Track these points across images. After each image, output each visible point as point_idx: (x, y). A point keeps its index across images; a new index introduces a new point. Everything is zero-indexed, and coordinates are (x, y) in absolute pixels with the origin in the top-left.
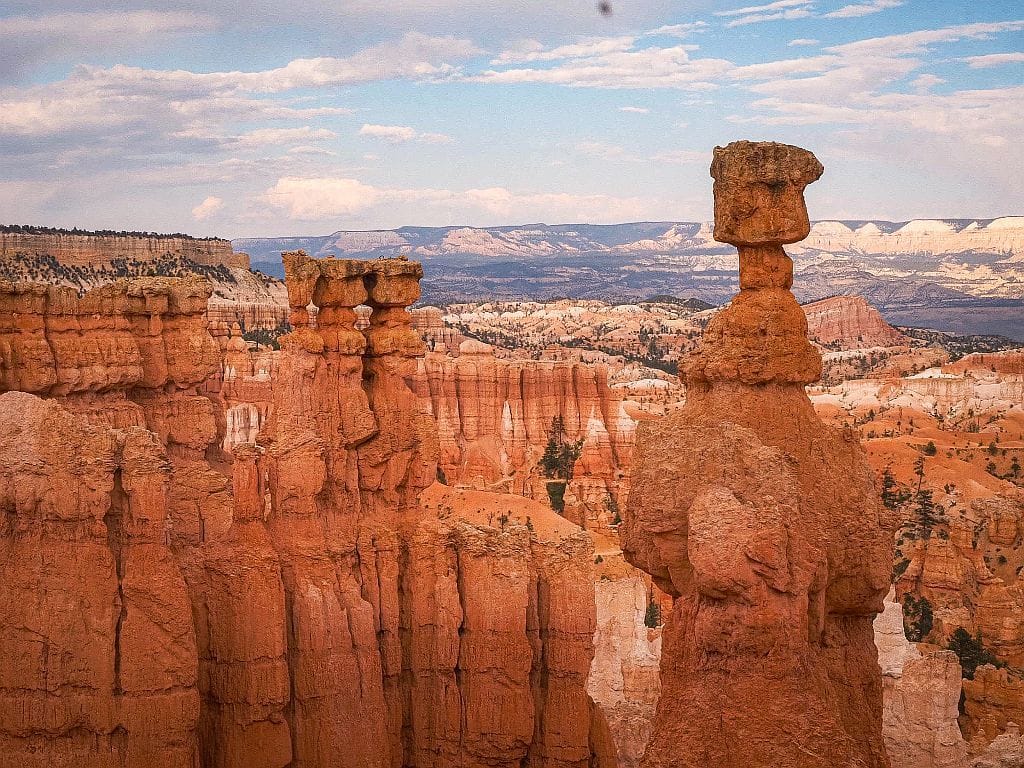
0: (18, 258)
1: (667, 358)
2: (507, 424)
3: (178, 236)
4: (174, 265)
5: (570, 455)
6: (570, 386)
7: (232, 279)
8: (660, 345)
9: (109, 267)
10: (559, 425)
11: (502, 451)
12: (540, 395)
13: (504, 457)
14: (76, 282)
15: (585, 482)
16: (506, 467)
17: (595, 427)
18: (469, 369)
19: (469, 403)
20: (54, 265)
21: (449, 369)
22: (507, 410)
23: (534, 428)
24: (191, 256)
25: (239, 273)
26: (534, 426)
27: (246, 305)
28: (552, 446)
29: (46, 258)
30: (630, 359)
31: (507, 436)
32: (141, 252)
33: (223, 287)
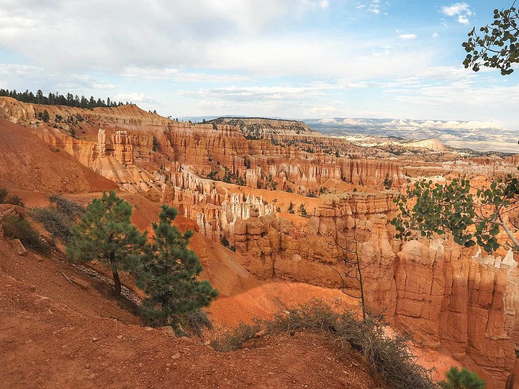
0: (264, 124)
2: (377, 174)
3: (295, 121)
4: (293, 127)
5: (391, 182)
6: (390, 167)
7: (305, 130)
8: (393, 148)
9: (281, 127)
10: (388, 175)
11: (375, 179)
12: (384, 168)
13: (376, 181)
15: (394, 188)
16: (376, 183)
17: (395, 176)
18: (370, 162)
19: (369, 169)
22: (377, 172)
24: (297, 125)
26: (382, 174)
27: (308, 136)
28: (386, 180)
29: (269, 124)
30: (387, 151)
31: (376, 177)
32: (287, 124)
33: (303, 132)
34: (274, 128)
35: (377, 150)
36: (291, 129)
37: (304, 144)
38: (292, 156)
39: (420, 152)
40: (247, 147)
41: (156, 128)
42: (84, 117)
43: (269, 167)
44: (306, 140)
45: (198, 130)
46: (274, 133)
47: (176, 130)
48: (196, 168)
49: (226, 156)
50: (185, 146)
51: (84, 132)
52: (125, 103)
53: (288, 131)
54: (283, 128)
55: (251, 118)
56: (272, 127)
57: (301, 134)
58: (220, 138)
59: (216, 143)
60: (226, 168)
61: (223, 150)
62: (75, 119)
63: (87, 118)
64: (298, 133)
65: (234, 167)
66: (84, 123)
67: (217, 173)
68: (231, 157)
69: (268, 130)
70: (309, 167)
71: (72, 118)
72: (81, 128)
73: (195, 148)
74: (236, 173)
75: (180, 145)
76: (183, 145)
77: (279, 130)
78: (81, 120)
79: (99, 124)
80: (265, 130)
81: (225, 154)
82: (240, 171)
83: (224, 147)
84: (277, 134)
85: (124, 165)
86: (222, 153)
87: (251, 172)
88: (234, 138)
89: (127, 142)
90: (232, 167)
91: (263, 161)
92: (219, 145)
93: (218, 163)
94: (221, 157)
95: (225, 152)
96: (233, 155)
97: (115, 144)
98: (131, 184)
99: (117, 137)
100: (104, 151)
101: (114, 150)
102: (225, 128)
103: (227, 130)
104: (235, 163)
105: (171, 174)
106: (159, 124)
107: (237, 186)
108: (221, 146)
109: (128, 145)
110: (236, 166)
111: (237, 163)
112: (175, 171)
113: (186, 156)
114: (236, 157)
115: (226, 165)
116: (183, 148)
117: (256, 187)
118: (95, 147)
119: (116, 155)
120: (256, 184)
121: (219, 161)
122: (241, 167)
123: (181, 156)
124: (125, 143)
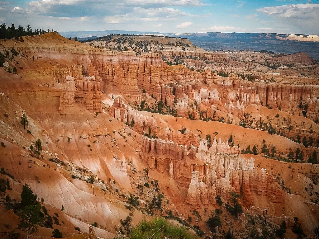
0: (151, 41)
1: (270, 65)
2: (291, 98)
3: (180, 38)
4: (179, 43)
6: (303, 91)
7: (189, 46)
8: (269, 63)
9: (167, 44)
10: (301, 98)
11: (289, 103)
12: (298, 92)
13: (290, 104)
14: (161, 46)
15: (310, 112)
16: (290, 106)
17: (309, 99)
18: (284, 86)
19: (283, 93)
20: (158, 43)
21: (280, 86)
22: (291, 95)
23: (296, 99)
24: (182, 42)
25: (190, 45)
27: (193, 52)
28: (301, 103)
29: (156, 41)
30: (264, 65)
31: (291, 100)
32: (173, 41)
33: (188, 48)
34: (162, 45)
35: (256, 64)
36: (177, 45)
37: (190, 60)
38: (209, 81)
39: (293, 66)
40: (170, 74)
41: (82, 57)
42: (18, 50)
43: (193, 94)
44: (192, 56)
45: (121, 58)
46: (162, 49)
47: (101, 58)
48: (125, 98)
49: (152, 84)
50: (112, 75)
51: (21, 68)
52: (47, 31)
53: (174, 47)
54: (170, 45)
55: (139, 35)
56: (159, 44)
57: (186, 51)
58: (145, 66)
59: (141, 71)
60: (152, 96)
61: (149, 78)
62: (11, 54)
63: (21, 51)
64: (184, 49)
65: (161, 95)
66: (19, 56)
67: (145, 101)
68: (159, 86)
69: (156, 47)
70: (228, 92)
71: (7, 52)
72: (17, 63)
73: (124, 77)
74: (164, 101)
75: (108, 74)
76: (110, 73)
77: (166, 47)
78: (16, 54)
79: (33, 57)
80: (153, 46)
81: (151, 82)
82: (169, 99)
83: (151, 76)
84: (165, 50)
85: (94, 114)
86: (148, 81)
87: (183, 101)
88: (159, 65)
89: (96, 89)
90: (160, 96)
91: (187, 88)
92: (144, 73)
93: (144, 91)
94: (147, 85)
95: (151, 81)
96: (160, 83)
97: (83, 92)
98: (106, 136)
99: (86, 84)
100: (73, 99)
101: (82, 98)
102: (150, 56)
103: (151, 58)
104: (162, 91)
105: (114, 110)
106: (85, 53)
107: (174, 118)
108: (146, 74)
109: (97, 92)
110: (164, 95)
111: (164, 92)
112: (119, 107)
113: (114, 86)
114: (163, 85)
115: (152, 93)
116: (110, 77)
117: (188, 116)
118: (63, 95)
119: (84, 103)
120: (187, 113)
121: (145, 88)
122: (169, 96)
123: (109, 85)
124: (93, 90)
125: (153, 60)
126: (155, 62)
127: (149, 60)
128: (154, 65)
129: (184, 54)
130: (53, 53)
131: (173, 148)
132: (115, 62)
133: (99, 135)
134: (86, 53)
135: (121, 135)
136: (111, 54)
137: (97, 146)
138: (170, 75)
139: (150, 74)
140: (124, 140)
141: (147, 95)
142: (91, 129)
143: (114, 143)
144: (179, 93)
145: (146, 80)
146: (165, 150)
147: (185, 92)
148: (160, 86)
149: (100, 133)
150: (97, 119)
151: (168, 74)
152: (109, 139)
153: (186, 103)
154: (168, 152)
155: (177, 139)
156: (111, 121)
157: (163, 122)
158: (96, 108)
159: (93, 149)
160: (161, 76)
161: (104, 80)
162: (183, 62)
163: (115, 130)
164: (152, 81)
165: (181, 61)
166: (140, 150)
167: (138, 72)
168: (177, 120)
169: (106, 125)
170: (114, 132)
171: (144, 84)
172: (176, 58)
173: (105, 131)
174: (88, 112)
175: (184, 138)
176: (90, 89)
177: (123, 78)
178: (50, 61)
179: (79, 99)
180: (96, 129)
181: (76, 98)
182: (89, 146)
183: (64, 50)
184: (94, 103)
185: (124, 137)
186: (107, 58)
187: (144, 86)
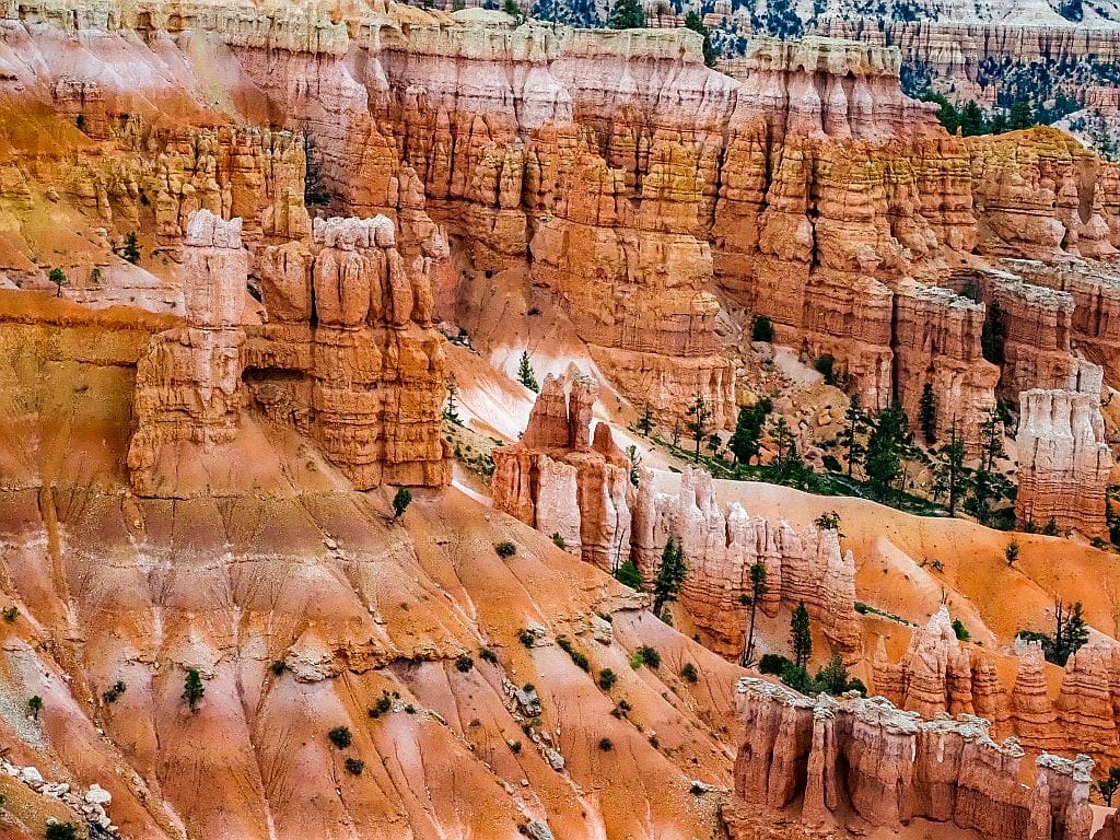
40: (967, 200)
41: (300, 74)
45: (592, 76)
47: (441, 77)
48: (617, 382)
49: (823, 273)
50: (524, 204)
57: (1091, 22)
59: (742, 175)
60: (824, 366)
61: (803, 232)
64: (1072, 10)
65: (895, 363)
67: (765, 406)
68: (877, 289)
73: (615, 225)
74: (912, 406)
75: (489, 195)
76: (511, 196)
81: (815, 263)
82: (952, 395)
83: (814, 213)
84: (925, 20)
85: (382, 501)
86: (790, 252)
87: (1063, 409)
88: (876, 134)
89: (404, 307)
90: (886, 365)
91: (1098, 312)
92: (765, 191)
93: (762, 331)
94: (782, 284)
95: (815, 250)
96: (888, 271)
97: (303, 330)
98: (464, 665)
99: (326, 272)
100: (229, 385)
101: (296, 374)
102: (810, 66)
103: (823, 77)
104: (904, 332)
105: (534, 471)
106: (327, 43)
107: (992, 539)
108: (783, 201)
109: (410, 333)
110: (916, 358)
111: (919, 336)
112: (570, 444)
113: (534, 287)
114: (908, 286)
115: (822, 342)
116: (510, 224)
117: (1099, 528)
118: (162, 356)
119: (314, 413)
120: (1096, 504)
121: (768, 310)
122: (958, 371)
123: (497, 282)
124: (383, 318)
125: (838, 96)
126: (854, 113)
127: (806, 95)
128: (844, 131)
129: (1078, 47)
130: (102, 48)
131: (981, 778)
132: (546, 112)
133: (418, 660)
134: (336, 40)
135: (582, 663)
136: (519, 54)
137: (402, 737)
138: (963, 209)
139: (814, 197)
140: (606, 703)
141: (786, 360)
142: (356, 608)
143: (530, 717)
144: (1031, 349)
145: (776, 246)
146: (922, 784)
147: (1081, 337)
148: (884, 291)
149: (425, 643)
150: (401, 539)
151: (952, 201)
152: (486, 694)
153: (1084, 423)
154: (940, 805)
155: (1013, 706)
156: (506, 551)
157: (910, 567)
158: (399, 450)
159: (371, 761)
160: (896, 213)
161: (461, 241)
162: (1065, 106)
163: (533, 624)
164: (828, 258)
165: (1049, 104)
166: (721, 784)
167: (719, 185)
168: (1012, 554)
169: (466, 579)
170: (527, 640)
171: (765, 277)
172: (1009, 75)
173: (462, 625)
174: (339, 485)
175: (1071, 701)
176: (358, 310)
177: (602, 234)
178: (74, 107)
179: (279, 389)
180: (398, 614)
181: (250, 374)
182: (340, 738)
183: (177, 21)
184: (382, 417)
185: (606, 681)
186: (488, 80)
187: (765, 292)
